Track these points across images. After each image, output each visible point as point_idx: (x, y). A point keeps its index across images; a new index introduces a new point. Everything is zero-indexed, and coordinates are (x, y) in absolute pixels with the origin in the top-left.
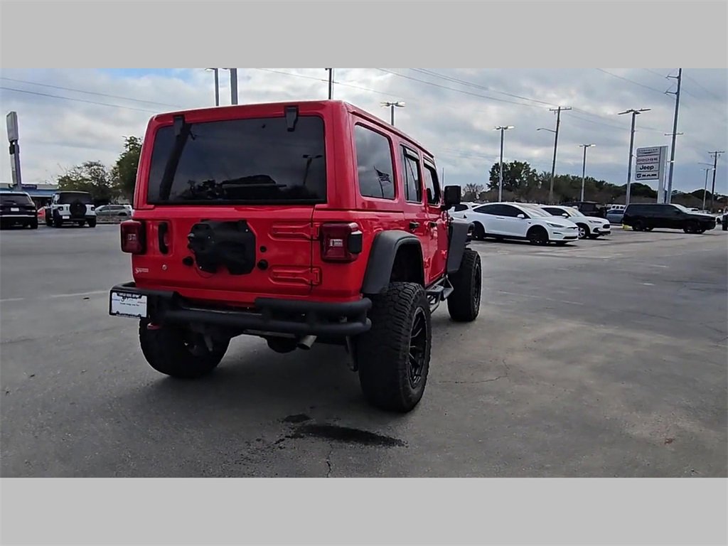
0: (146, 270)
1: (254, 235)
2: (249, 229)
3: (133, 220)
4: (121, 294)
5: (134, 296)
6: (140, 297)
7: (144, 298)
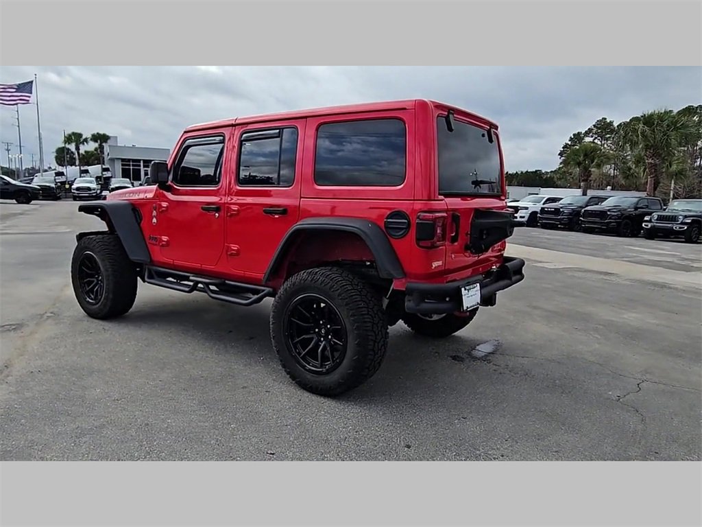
0: (441, 263)
4: (467, 288)
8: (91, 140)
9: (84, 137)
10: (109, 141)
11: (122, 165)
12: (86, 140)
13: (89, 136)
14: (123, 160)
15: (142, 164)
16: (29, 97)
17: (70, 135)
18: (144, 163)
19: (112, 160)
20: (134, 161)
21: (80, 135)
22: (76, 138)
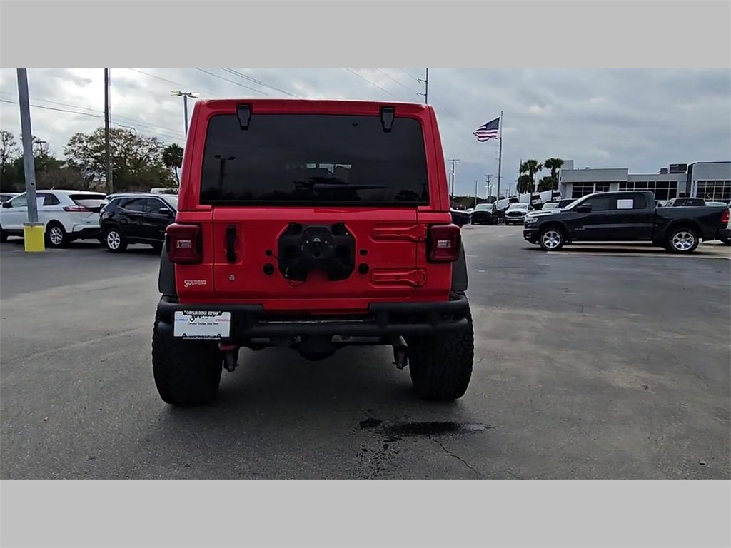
0: (203, 282)
1: (354, 238)
2: (347, 231)
3: (178, 223)
4: (190, 312)
5: (210, 313)
6: (220, 314)
7: (227, 315)
8: (545, 166)
9: (538, 164)
10: (562, 166)
11: (574, 189)
12: (540, 167)
13: (544, 162)
14: (575, 184)
15: (594, 186)
16: (496, 132)
17: (526, 164)
18: (596, 185)
19: (565, 184)
20: (586, 184)
21: (535, 162)
22: (531, 166)
